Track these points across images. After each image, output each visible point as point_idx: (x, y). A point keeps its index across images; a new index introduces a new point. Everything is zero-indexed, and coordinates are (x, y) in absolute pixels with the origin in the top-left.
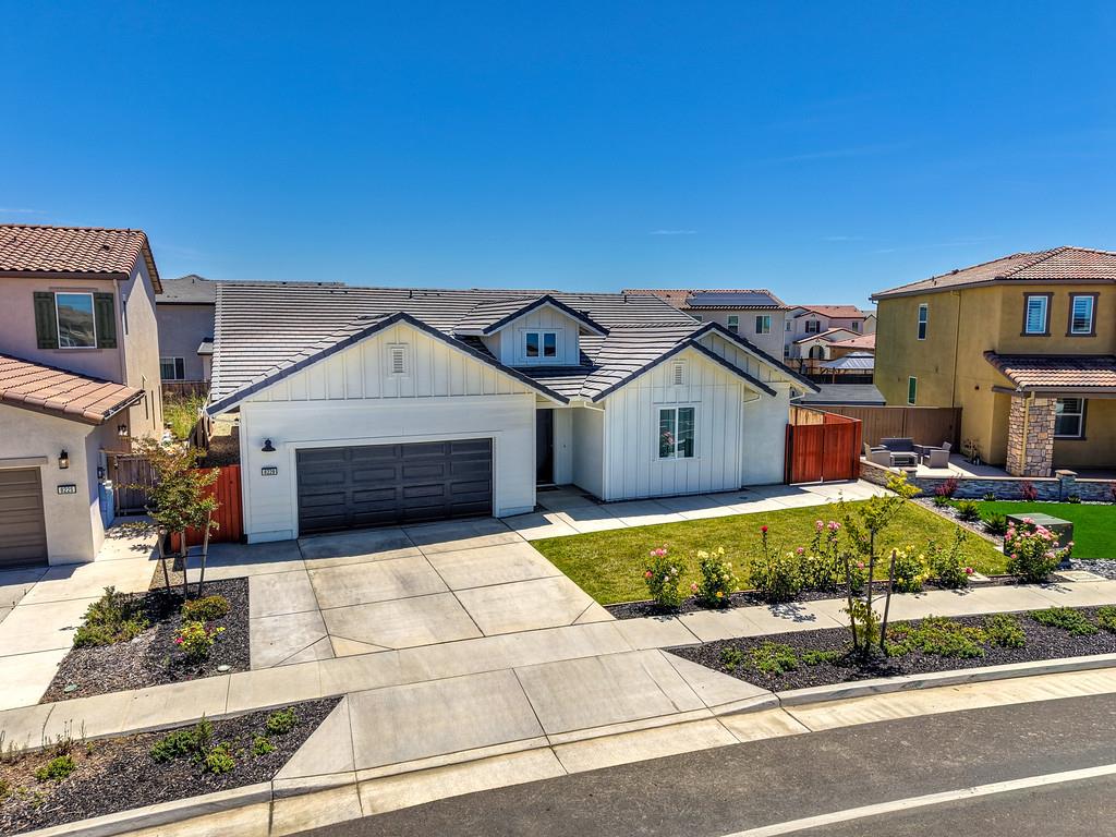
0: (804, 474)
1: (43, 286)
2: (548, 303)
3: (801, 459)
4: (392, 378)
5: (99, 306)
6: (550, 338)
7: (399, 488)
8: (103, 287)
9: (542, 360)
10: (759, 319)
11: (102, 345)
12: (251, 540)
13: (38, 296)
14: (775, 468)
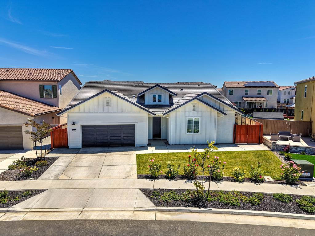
0: (240, 141)
1: (41, 83)
2: (157, 86)
3: (239, 136)
4: (106, 107)
5: (53, 88)
6: (160, 97)
7: (109, 137)
8: (54, 83)
9: (157, 103)
10: (268, 91)
11: (54, 98)
12: (70, 148)
13: (40, 86)
14: (230, 138)
